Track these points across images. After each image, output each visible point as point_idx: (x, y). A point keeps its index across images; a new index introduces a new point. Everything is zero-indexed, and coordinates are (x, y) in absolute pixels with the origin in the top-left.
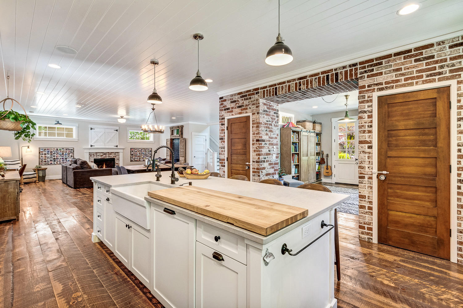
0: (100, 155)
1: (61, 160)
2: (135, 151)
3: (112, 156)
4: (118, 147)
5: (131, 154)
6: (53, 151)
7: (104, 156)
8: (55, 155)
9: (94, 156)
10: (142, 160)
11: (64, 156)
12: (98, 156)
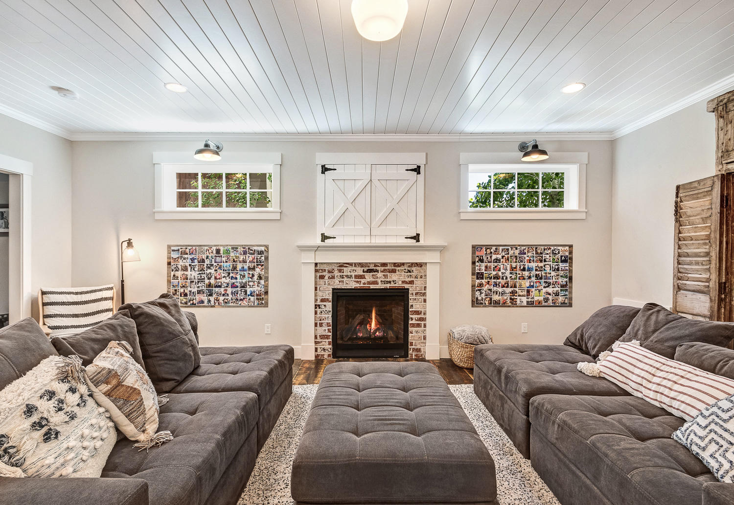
0: (353, 274)
1: (229, 290)
2: (494, 257)
3: (398, 280)
4: (422, 242)
5: (473, 274)
6: (207, 257)
7: (369, 277)
8: (212, 271)
9: (333, 277)
10: (524, 299)
11: (238, 277)
12: (345, 279)
